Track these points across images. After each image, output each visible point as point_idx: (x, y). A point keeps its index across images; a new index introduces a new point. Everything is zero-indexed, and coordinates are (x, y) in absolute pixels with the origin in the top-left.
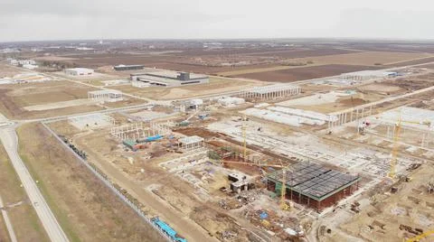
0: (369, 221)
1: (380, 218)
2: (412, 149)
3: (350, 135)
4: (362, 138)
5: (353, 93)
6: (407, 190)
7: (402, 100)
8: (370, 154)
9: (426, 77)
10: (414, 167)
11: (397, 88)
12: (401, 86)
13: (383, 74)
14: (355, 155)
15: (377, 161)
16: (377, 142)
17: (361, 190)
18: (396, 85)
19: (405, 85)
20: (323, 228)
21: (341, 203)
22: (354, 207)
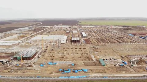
0: (43, 58)
1: (45, 57)
2: (44, 44)
3: (27, 44)
4: (31, 44)
5: (21, 34)
6: (47, 51)
7: (36, 34)
8: (35, 47)
9: (39, 28)
10: (47, 47)
11: (33, 32)
12: (33, 31)
13: (27, 28)
14: (32, 48)
15: (38, 48)
16: (35, 44)
17: (38, 54)
18: (32, 31)
19: (35, 31)
20: (34, 62)
21: (35, 57)
22: (38, 57)
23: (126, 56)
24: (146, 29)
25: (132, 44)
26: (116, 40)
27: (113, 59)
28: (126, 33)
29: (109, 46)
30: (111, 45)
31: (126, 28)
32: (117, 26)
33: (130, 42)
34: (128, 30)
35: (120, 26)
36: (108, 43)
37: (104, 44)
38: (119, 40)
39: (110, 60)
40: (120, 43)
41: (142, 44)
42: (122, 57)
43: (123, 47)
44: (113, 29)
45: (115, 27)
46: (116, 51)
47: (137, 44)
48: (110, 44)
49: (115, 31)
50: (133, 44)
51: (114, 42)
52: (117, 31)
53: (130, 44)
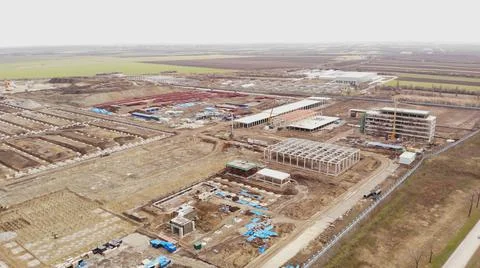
23: (143, 209)
24: (135, 84)
25: (124, 146)
26: (60, 144)
27: (107, 245)
28: (77, 105)
29: (45, 178)
30: (53, 171)
31: (66, 85)
32: (26, 80)
33: (116, 139)
34: (78, 92)
35: (36, 80)
36: (33, 164)
37: (17, 174)
38: (70, 142)
39: (100, 258)
40: (83, 152)
41: (156, 138)
42: (131, 217)
43: (104, 169)
44: (16, 94)
45: (22, 88)
46: (93, 197)
47: (143, 142)
48: (43, 168)
49: (33, 104)
50: (131, 145)
51: (59, 155)
52: (37, 101)
53: (118, 148)
